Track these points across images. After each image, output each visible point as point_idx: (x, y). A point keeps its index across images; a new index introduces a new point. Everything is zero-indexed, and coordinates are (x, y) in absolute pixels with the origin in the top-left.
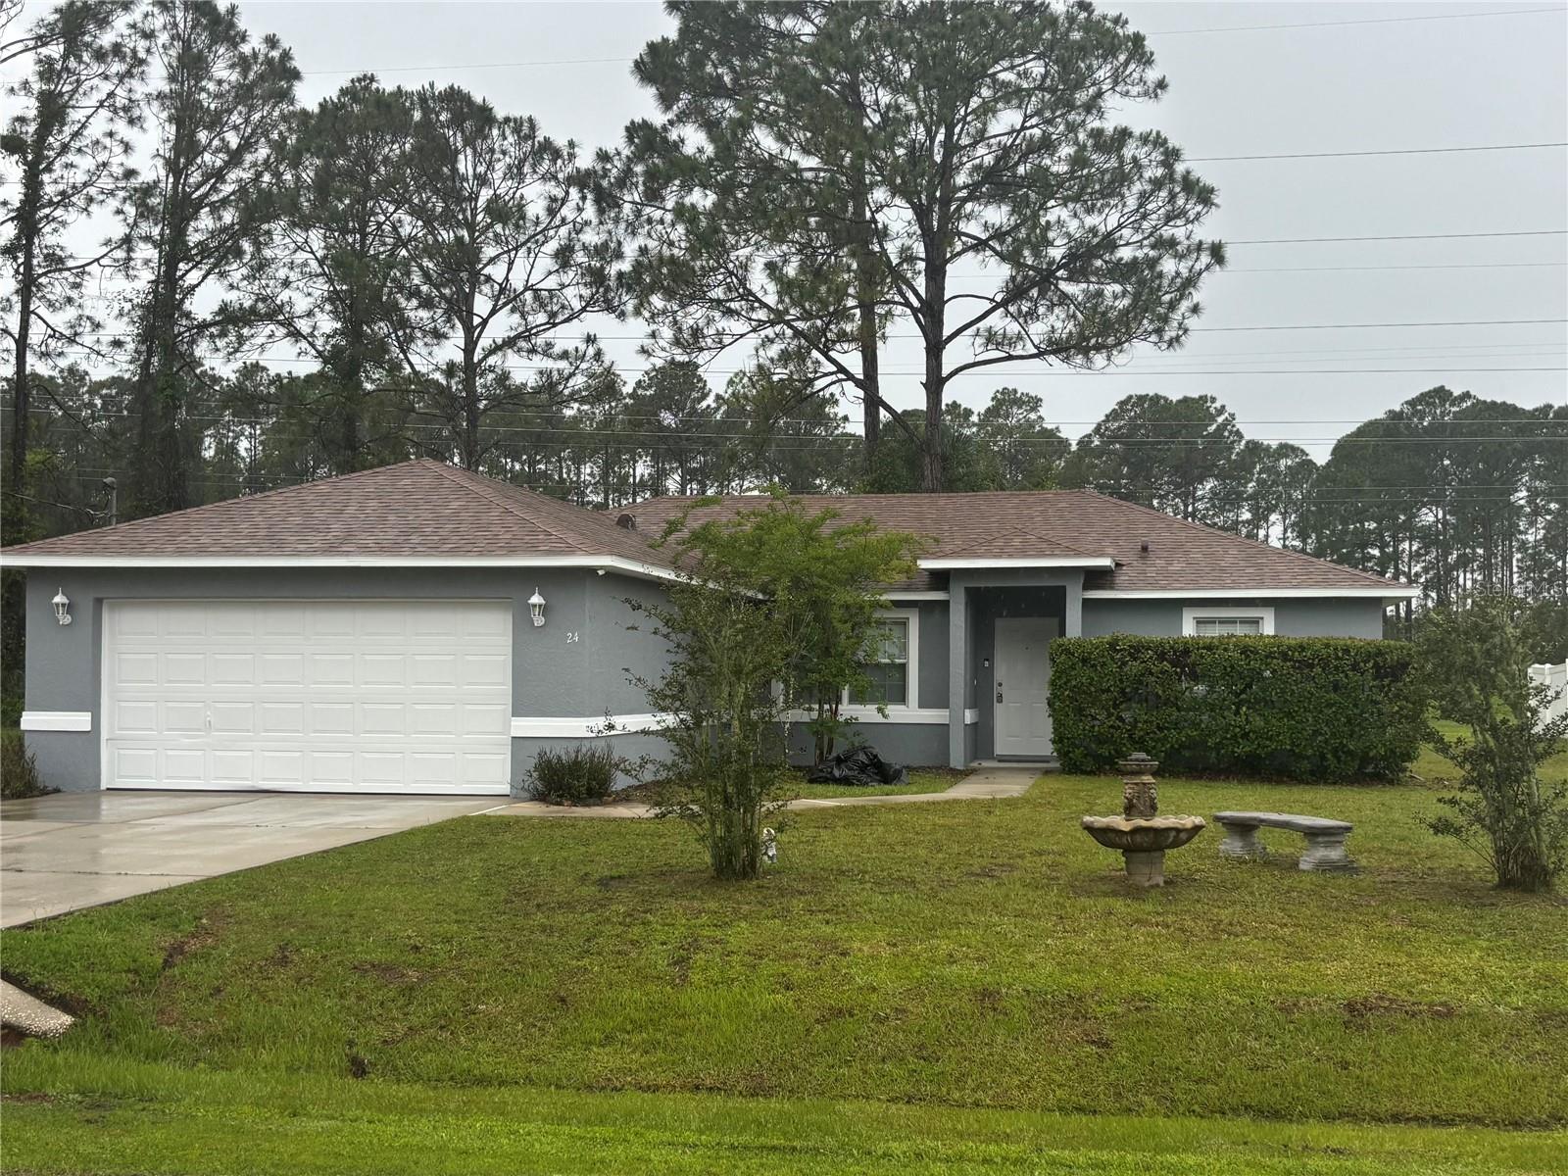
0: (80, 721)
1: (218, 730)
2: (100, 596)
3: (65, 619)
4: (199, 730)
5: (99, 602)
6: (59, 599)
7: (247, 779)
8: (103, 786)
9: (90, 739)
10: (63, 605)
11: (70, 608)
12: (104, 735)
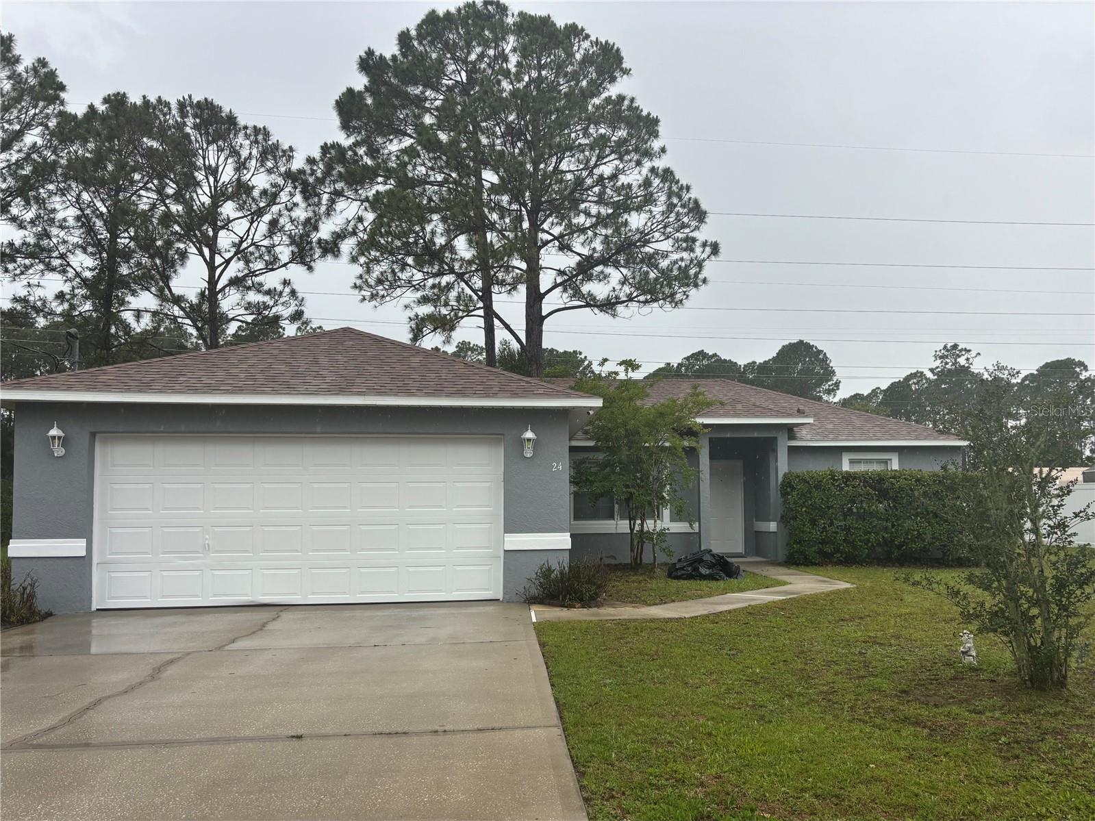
0: (73, 547)
1: (217, 552)
2: (93, 430)
3: (59, 451)
4: (198, 552)
5: (93, 435)
6: (54, 432)
7: (246, 595)
8: (94, 608)
9: (84, 562)
10: (59, 438)
11: (65, 441)
12: (95, 560)
